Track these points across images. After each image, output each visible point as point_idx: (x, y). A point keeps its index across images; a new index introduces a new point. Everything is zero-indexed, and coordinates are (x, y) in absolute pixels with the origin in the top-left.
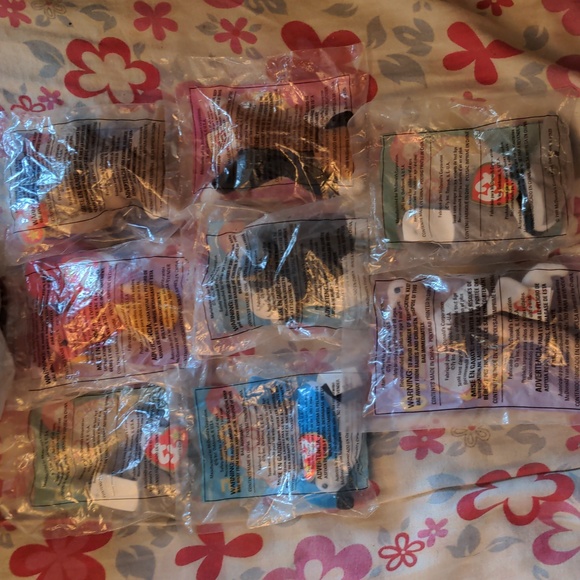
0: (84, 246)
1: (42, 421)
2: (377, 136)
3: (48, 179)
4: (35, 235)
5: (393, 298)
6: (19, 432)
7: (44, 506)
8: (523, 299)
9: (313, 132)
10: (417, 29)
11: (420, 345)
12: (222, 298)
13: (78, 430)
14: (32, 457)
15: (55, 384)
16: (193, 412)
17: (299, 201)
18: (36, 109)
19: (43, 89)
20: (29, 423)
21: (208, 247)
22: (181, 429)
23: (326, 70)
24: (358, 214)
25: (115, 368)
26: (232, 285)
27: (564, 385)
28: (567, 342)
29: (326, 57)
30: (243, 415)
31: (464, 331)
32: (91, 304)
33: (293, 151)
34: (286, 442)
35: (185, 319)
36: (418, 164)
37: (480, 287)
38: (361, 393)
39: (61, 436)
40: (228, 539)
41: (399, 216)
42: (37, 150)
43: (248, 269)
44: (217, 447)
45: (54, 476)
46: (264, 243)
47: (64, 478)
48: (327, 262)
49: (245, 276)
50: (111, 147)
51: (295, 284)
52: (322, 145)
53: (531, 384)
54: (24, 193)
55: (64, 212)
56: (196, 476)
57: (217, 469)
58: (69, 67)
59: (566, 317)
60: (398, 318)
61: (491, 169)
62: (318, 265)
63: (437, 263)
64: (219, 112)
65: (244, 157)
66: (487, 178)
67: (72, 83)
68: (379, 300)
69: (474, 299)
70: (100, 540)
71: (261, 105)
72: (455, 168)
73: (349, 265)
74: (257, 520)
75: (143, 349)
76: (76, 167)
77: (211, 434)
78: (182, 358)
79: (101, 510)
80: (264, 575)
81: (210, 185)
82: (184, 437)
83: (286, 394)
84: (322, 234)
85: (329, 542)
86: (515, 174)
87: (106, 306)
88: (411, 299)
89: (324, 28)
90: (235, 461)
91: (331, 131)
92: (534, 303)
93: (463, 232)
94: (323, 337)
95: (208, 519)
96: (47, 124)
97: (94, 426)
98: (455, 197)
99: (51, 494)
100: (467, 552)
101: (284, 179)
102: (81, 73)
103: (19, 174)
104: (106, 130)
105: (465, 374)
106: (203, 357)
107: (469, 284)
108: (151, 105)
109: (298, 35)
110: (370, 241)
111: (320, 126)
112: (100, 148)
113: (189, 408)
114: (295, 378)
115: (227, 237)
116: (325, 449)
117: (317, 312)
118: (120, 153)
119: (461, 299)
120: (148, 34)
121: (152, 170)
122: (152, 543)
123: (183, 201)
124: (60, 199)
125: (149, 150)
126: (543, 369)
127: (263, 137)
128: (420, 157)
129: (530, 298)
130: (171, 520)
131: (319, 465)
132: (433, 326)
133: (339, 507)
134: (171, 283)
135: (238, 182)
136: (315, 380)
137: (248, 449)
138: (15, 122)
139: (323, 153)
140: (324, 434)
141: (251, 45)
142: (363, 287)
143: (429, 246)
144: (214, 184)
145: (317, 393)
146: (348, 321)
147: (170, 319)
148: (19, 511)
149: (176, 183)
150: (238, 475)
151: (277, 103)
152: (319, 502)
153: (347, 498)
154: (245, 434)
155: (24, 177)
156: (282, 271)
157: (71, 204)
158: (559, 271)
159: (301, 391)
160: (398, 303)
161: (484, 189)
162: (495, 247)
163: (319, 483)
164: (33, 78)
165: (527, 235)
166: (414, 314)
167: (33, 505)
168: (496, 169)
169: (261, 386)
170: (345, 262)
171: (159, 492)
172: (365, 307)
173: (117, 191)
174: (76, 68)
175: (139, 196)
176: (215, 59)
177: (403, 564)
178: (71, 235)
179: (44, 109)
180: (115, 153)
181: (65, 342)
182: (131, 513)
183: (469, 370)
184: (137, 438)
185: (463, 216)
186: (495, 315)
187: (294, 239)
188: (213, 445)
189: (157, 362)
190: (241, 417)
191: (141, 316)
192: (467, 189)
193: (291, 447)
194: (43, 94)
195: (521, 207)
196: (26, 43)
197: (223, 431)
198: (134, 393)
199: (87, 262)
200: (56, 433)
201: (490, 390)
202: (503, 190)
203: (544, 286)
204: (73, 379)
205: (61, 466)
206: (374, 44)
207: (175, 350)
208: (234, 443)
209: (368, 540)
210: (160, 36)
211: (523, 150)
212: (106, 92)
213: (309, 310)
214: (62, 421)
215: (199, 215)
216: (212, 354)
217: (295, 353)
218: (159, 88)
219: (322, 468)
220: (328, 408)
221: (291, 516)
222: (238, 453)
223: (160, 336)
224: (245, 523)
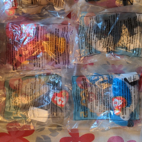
1: (9, 85)
12: (87, 41)
13: (24, 89)
14: (4, 99)
16: (72, 85)
20: (4, 86)
25: (41, 66)
26: (90, 36)
30: (90, 88)
34: (108, 99)
39: (17, 91)
40: (80, 135)
43: (98, 30)
44: (80, 99)
45: (13, 107)
47: (17, 108)
57: (80, 108)
75: (52, 60)
77: (78, 94)
79: (32, 121)
82: (67, 95)
85: (121, 139)
87: (39, 41)
90: (86, 105)
97: (31, 89)
99: (11, 114)
113: (70, 84)
115: (89, 18)
122: (50, 135)
130: (58, 126)
134: (65, 35)
137: (91, 101)
140: (125, 97)
145: (122, 81)
147: (63, 49)
150: (87, 111)
154: (90, 95)
156: (111, 32)
163: (122, 116)
167: (4, 118)
171: (57, 115)
178: (26, 13)
181: (21, 55)
184: (48, 95)
189: (57, 65)
191: (53, 46)
193: (109, 101)
197: (82, 93)
198: (46, 77)
200: (15, 90)
205: (16, 103)
207: (64, 61)
208: (86, 98)
214: (18, 86)
215: (79, 8)
219: (124, 110)
220: (127, 87)
221: (108, 128)
222: (87, 102)
223: (60, 55)
224: (89, 129)
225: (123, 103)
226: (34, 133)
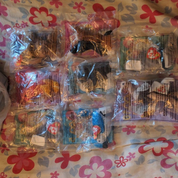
0: (32, 68)
1: (18, 119)
2: (119, 38)
3: (23, 48)
4: (19, 64)
5: (122, 86)
6: (11, 122)
7: (18, 144)
8: (160, 88)
9: (101, 36)
10: (133, 6)
11: (129, 100)
12: (71, 84)
13: (28, 122)
14: (15, 129)
15: (22, 108)
16: (62, 118)
17: (96, 57)
18: (20, 27)
19: (22, 22)
20: (14, 119)
21: (68, 70)
22: (58, 123)
23: (105, 18)
24: (113, 61)
25: (40, 104)
26: (75, 81)
27: (172, 114)
28: (173, 101)
29: (105, 14)
31: (142, 97)
32: (33, 85)
33: (94, 42)
34: (89, 128)
35: (61, 90)
36: (131, 47)
37: (148, 84)
38: (111, 114)
39: (23, 123)
40: (71, 156)
41: (124, 63)
42: (20, 39)
43: (79, 76)
45: (21, 135)
46: (84, 69)
47: (24, 136)
48: (103, 75)
49: (78, 78)
50: (41, 39)
51: (93, 81)
52: (103, 40)
53: (162, 113)
54: (16, 52)
55: (27, 58)
56: (62, 137)
57: (68, 135)
58: (30, 15)
59: (173, 94)
60: (123, 92)
61: (153, 49)
62: (100, 76)
63: (136, 76)
64: (73, 30)
65: (80, 43)
66: (152, 51)
67: (31, 20)
68: (118, 87)
69: (146, 87)
70: (33, 154)
71: (86, 28)
72: (142, 48)
73: (109, 76)
74: (79, 151)
75: (48, 99)
76: (31, 45)
77: (67, 124)
78: (59, 102)
79: (34, 146)
80: (80, 167)
81: (70, 51)
82: (59, 125)
83: (89, 114)
84: (102, 66)
85: (100, 158)
86: (160, 51)
87: (38, 86)
88: (127, 87)
89: (105, 5)
90: (73, 133)
91: (106, 36)
92: (164, 89)
93: (144, 67)
94: (101, 97)
95: (65, 149)
96: (23, 32)
97: (33, 121)
98: (142, 57)
99: (20, 140)
100: (141, 163)
101: (92, 50)
102: (34, 17)
103: (14, 46)
104: (40, 34)
105: (142, 110)
106: (65, 102)
107: (144, 83)
108: (54, 27)
109: (97, 8)
110: (116, 69)
111: (103, 34)
112: (38, 40)
113: (61, 117)
114: (92, 109)
115: (74, 67)
116: (100, 130)
117: (100, 90)
118: (44, 41)
119: (142, 87)
120: (54, 6)
121: (53, 46)
122: (48, 156)
123: (62, 55)
124: (26, 54)
125: (52, 40)
126: (166, 109)
127: (86, 37)
128: (132, 44)
129: (163, 88)
130: (54, 149)
131: (98, 135)
132: (133, 95)
133: (103, 148)
134: (57, 80)
135: (78, 50)
136: (98, 110)
137: (77, 129)
138: (14, 31)
139: (103, 42)
140: (100, 126)
141: (83, 10)
142: (113, 83)
143: (133, 71)
144: (71, 51)
145: (98, 114)
146: (108, 93)
147: (56, 90)
148: (10, 145)
149: (60, 50)
150: (74, 137)
151: (90, 28)
152: (97, 146)
153: (106, 145)
154: (77, 125)
155: (16, 47)
156: (89, 77)
157: (29, 56)
158: (172, 80)
159: (94, 113)
160: (123, 88)
161: (150, 55)
162: (153, 72)
163: (98, 140)
164: (20, 18)
165: (163, 69)
166: (128, 91)
167: (14, 143)
168: (154, 49)
169: (82, 111)
170: (108, 75)
171: (51, 141)
172: (113, 89)
173: (42, 52)
174: (32, 16)
175: (49, 54)
176: (73, 14)
177: (122, 166)
178: (29, 65)
179: (23, 27)
180: (42, 41)
181: (26, 96)
182: (43, 147)
183: (144, 109)
184: (45, 125)
185: (144, 63)
186: (152, 92)
187: (93, 68)
188: (67, 128)
189: (52, 103)
190: (76, 120)
191: (48, 89)
192: (145, 55)
193: (90, 129)
194: (22, 23)
195: (161, 60)
196: (18, 8)
197: (70, 124)
198: (45, 112)
199: (33, 73)
200: (22, 122)
201: (149, 115)
202: (156, 55)
203: (167, 84)
204: (27, 107)
205: (23, 132)
206: (120, 11)
207: (57, 100)
208: (73, 127)
209: (111, 158)
210: (57, 7)
211: (162, 43)
212: (41, 23)
213: (97, 89)
214: (24, 119)
215: (66, 60)
216: (68, 101)
217: (93, 102)
218: (56, 22)
219: (99, 136)
220: (101, 118)
221: (89, 150)
222: (74, 131)
223: (53, 95)
224: (76, 151)
225: (98, 131)
226: (37, 155)
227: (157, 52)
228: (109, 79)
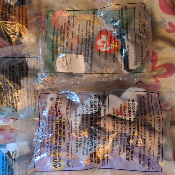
2: (44, 11)
5: (50, 104)
8: (121, 107)
9: (7, 7)
11: (62, 132)
24: (32, 55)
27: (142, 157)
28: (145, 133)
31: (87, 126)
36: (66, 29)
37: (97, 99)
41: (54, 59)
48: (12, 82)
52: (12, 15)
53: (123, 156)
59: (145, 119)
60: (51, 116)
61: (106, 33)
62: (7, 83)
63: (75, 84)
66: (104, 38)
68: (41, 104)
69: (93, 107)
72: (86, 32)
73: (25, 83)
84: (10, 65)
86: (120, 36)
88: (59, 104)
91: (17, 7)
92: (127, 110)
93: (89, 68)
98: (86, 48)
105: (87, 150)
107: (91, 98)
110: (38, 71)
111: (12, 4)
117: (8, 109)
119: (87, 106)
126: (130, 148)
128: (68, 24)
129: (125, 107)
132: (70, 121)
139: (12, 19)
142: (33, 96)
143: (70, 75)
145: (3, 157)
158: (141, 92)
160: (51, 107)
161: (102, 44)
162: (106, 77)
165: (125, 71)
166: (60, 114)
168: (109, 33)
170: (23, 82)
172: (33, 108)
183: (89, 147)
185: (90, 59)
186: (105, 116)
192: (92, 44)
195: (122, 55)
201: (101, 158)
202: (113, 45)
203: (133, 100)
211: (125, 22)
227: (115, 39)
228: (25, 89)
